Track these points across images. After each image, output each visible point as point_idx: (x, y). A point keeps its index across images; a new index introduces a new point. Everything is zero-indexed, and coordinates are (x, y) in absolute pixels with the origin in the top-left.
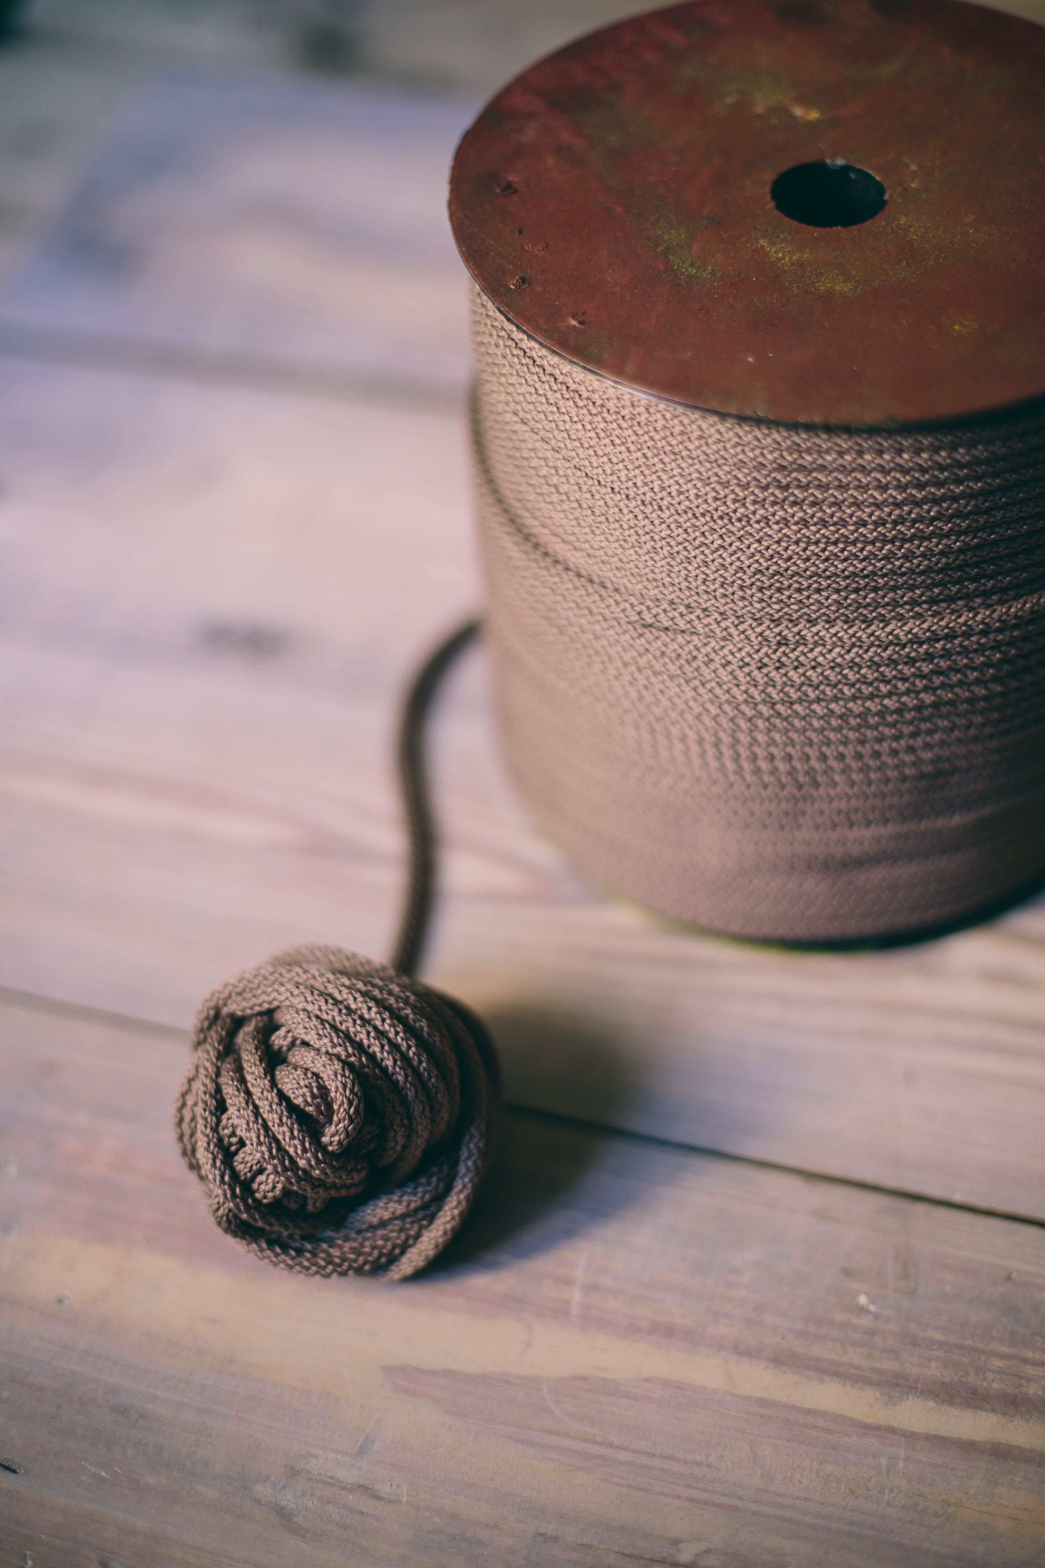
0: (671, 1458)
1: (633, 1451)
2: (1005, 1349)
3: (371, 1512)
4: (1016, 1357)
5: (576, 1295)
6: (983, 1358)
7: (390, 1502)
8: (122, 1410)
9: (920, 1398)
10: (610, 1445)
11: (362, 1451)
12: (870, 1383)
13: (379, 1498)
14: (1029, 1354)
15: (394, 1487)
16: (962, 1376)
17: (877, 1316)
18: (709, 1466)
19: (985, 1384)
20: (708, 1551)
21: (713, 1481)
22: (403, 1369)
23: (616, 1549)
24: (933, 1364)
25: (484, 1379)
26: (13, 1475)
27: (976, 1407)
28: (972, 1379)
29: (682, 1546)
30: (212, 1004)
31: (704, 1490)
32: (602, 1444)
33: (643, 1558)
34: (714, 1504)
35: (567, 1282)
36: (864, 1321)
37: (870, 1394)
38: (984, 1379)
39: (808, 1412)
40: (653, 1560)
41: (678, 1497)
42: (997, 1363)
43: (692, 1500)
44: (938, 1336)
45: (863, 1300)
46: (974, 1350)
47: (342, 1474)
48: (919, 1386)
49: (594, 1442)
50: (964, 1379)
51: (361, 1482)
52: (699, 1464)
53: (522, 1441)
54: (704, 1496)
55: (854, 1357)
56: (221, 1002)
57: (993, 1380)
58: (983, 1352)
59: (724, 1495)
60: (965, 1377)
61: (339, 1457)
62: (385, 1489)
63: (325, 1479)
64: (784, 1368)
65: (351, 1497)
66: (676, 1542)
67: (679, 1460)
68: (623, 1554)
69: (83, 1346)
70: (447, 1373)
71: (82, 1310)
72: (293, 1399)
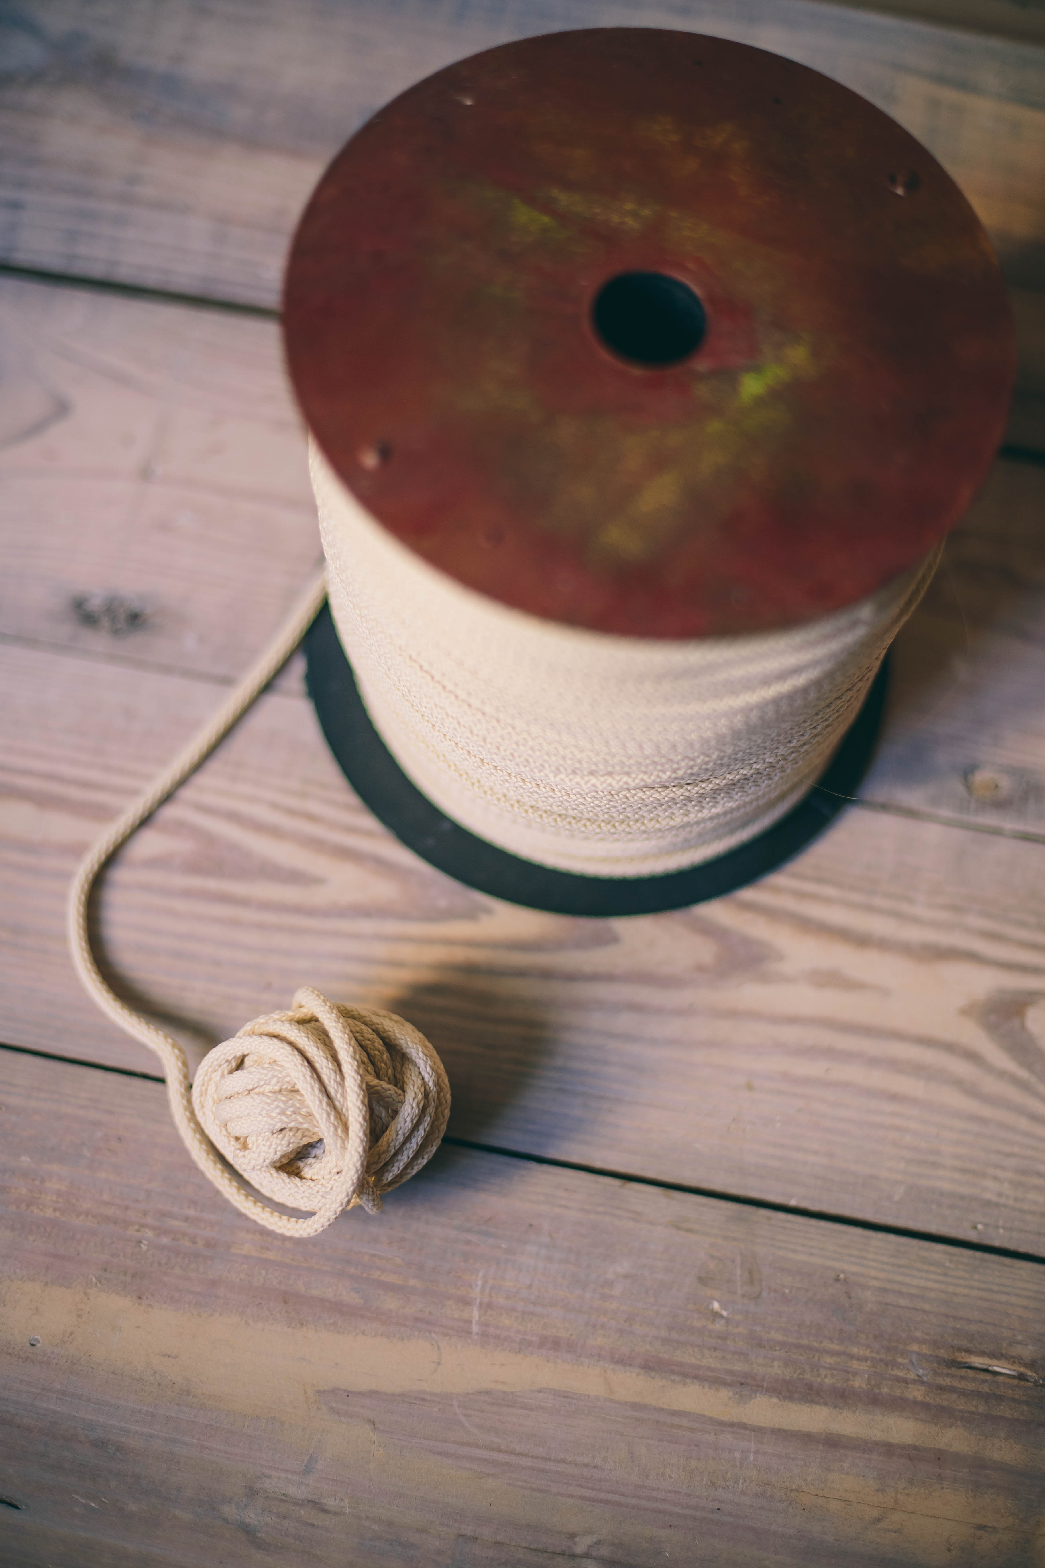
0: (563, 1461)
1: (532, 1457)
2: (835, 1347)
3: (320, 1524)
4: (844, 1353)
5: (475, 1315)
6: (817, 1355)
7: (336, 1514)
8: (100, 1444)
9: (766, 1396)
10: (513, 1453)
11: (308, 1470)
12: (724, 1384)
13: (326, 1511)
14: (855, 1350)
15: (338, 1500)
16: (800, 1374)
17: (728, 1321)
18: (595, 1467)
19: (819, 1380)
20: (598, 1543)
21: (600, 1481)
22: (334, 1391)
23: (524, 1545)
24: (776, 1363)
25: (403, 1397)
26: (16, 1511)
27: (812, 1402)
28: (808, 1376)
29: (577, 1539)
31: (593, 1489)
32: (506, 1452)
33: (546, 1552)
34: (601, 1501)
35: (466, 1302)
36: (719, 1326)
37: (725, 1394)
38: (818, 1375)
39: (675, 1413)
40: (554, 1553)
41: (572, 1496)
42: (829, 1360)
43: (582, 1498)
44: (779, 1337)
45: (716, 1305)
46: (809, 1348)
47: (292, 1491)
48: (765, 1385)
49: (500, 1451)
50: (801, 1376)
51: (310, 1497)
52: (587, 1465)
53: (440, 1453)
54: (593, 1494)
55: (710, 1361)
57: (826, 1376)
58: (817, 1350)
59: (609, 1492)
60: (802, 1375)
61: (289, 1476)
62: (330, 1503)
63: (279, 1496)
64: (653, 1374)
65: (302, 1511)
66: (572, 1536)
67: (570, 1463)
68: (530, 1548)
69: (59, 1387)
70: (373, 1394)
71: (53, 1352)
72: (244, 1426)
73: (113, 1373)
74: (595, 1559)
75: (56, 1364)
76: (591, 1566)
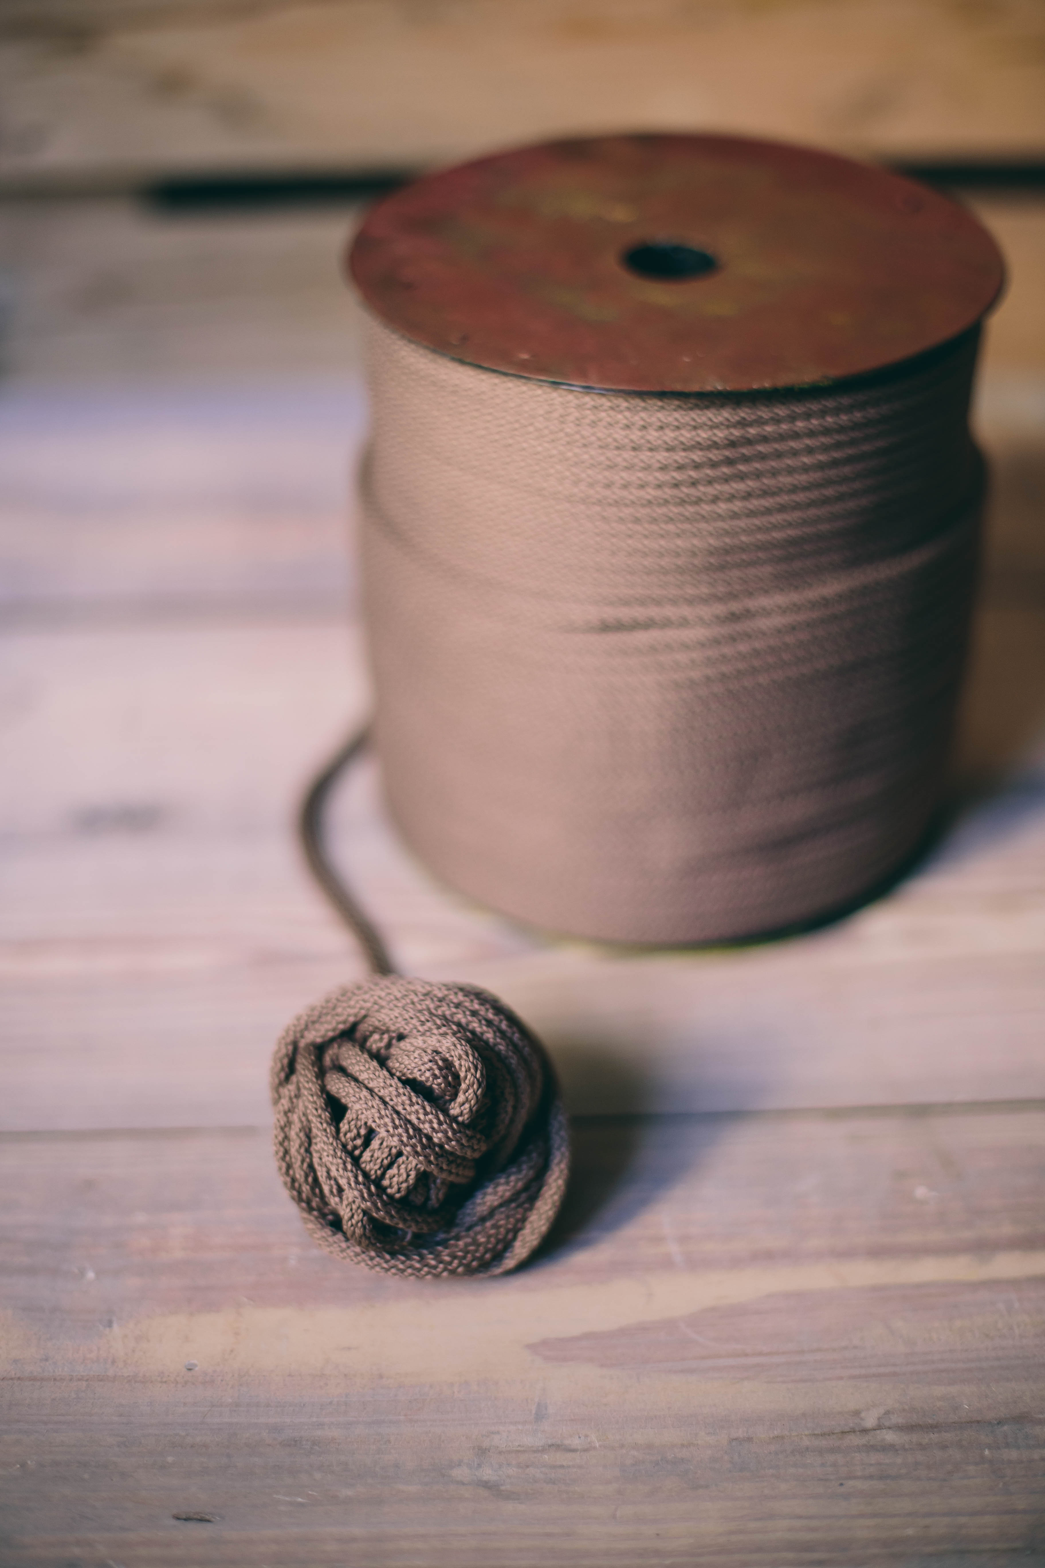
0: (819, 1350)
1: (784, 1353)
3: (571, 1463)
5: (673, 1249)
7: (586, 1450)
8: (294, 1443)
9: (1008, 1252)
10: (761, 1354)
11: (539, 1417)
12: (957, 1251)
13: (573, 1451)
15: (582, 1438)
16: (1033, 1227)
17: (939, 1202)
18: (855, 1347)
20: (887, 1413)
21: (865, 1358)
22: (545, 1343)
23: (807, 1433)
24: (1004, 1224)
25: (623, 1332)
26: (209, 1524)
29: (863, 1415)
30: (290, 1038)
31: (861, 1367)
33: (833, 1433)
34: (874, 1376)
35: (660, 1239)
36: (930, 1208)
40: (843, 1432)
41: (841, 1378)
43: (853, 1377)
44: (998, 1203)
47: (528, 1441)
48: (1002, 1243)
49: (746, 1355)
50: (1036, 1229)
51: (550, 1442)
52: (846, 1348)
53: (682, 1371)
54: (863, 1371)
55: (935, 1235)
56: (298, 1035)
58: (1039, 1205)
59: (880, 1366)
61: (520, 1427)
62: (575, 1442)
63: (514, 1449)
64: (881, 1258)
65: (546, 1456)
66: (857, 1413)
67: (827, 1350)
68: (814, 1434)
69: (230, 1400)
70: (587, 1336)
71: (215, 1371)
72: (454, 1392)
73: (290, 1375)
74: (890, 1428)
75: (222, 1381)
76: (890, 1437)
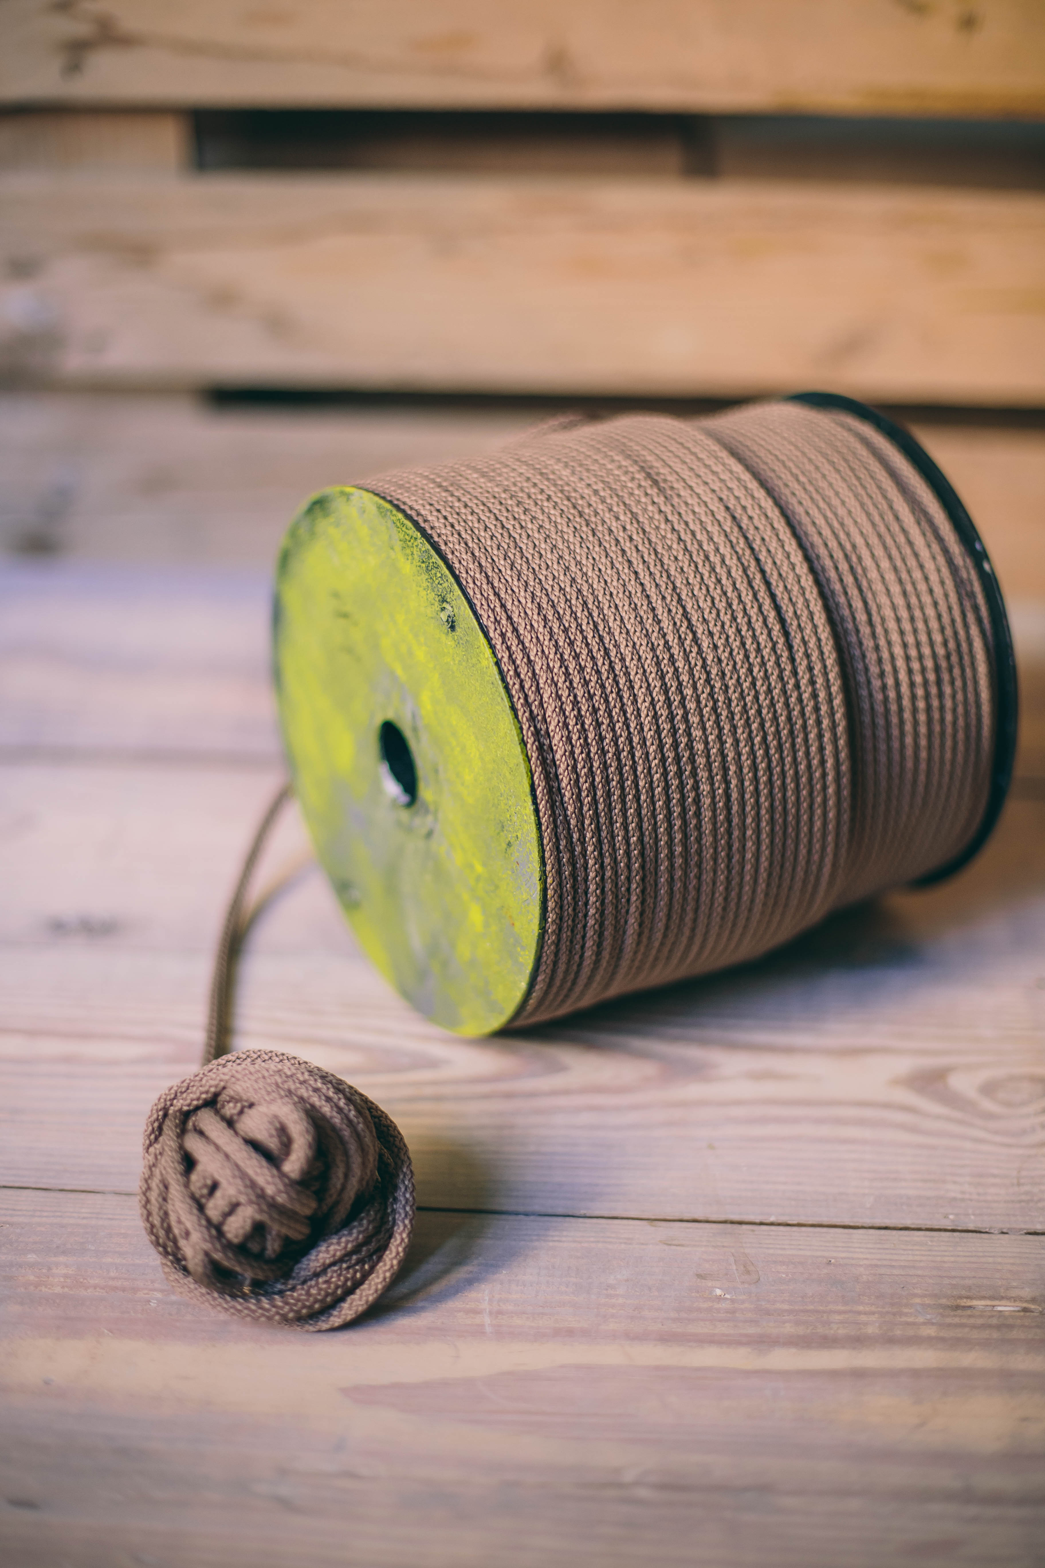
0: (597, 1415)
1: (564, 1415)
2: (840, 1308)
3: (358, 1489)
4: (850, 1311)
5: (487, 1320)
6: (825, 1315)
7: (373, 1479)
8: (122, 1451)
9: (784, 1348)
10: (543, 1413)
11: (338, 1448)
12: (740, 1343)
13: (362, 1478)
14: (861, 1308)
15: (371, 1468)
16: (813, 1329)
17: (732, 1301)
18: (629, 1415)
19: (832, 1332)
20: (646, 1472)
21: (636, 1425)
22: (356, 1388)
23: (570, 1482)
24: (787, 1325)
25: (427, 1385)
26: (37, 1509)
27: (830, 1347)
28: (821, 1330)
30: (161, 1105)
31: (631, 1432)
32: (538, 1414)
33: (593, 1485)
34: (642, 1440)
36: (724, 1305)
37: (743, 1351)
38: (831, 1329)
39: (698, 1369)
40: (601, 1485)
41: (610, 1440)
42: (837, 1317)
43: (621, 1440)
44: (786, 1307)
45: (718, 1292)
46: (817, 1311)
47: (326, 1467)
48: (781, 1340)
49: (531, 1413)
50: (814, 1331)
51: (344, 1470)
52: (620, 1415)
53: (472, 1422)
54: (633, 1436)
55: (722, 1329)
56: (168, 1103)
57: (838, 1329)
58: (824, 1312)
59: (648, 1433)
61: (320, 1455)
62: (363, 1471)
63: (312, 1473)
64: (669, 1344)
65: (337, 1481)
66: (618, 1470)
67: (604, 1415)
68: (576, 1484)
69: (76, 1411)
70: (394, 1386)
71: (68, 1387)
72: (269, 1421)
73: (131, 1395)
74: (645, 1485)
75: (72, 1395)
76: (643, 1493)
